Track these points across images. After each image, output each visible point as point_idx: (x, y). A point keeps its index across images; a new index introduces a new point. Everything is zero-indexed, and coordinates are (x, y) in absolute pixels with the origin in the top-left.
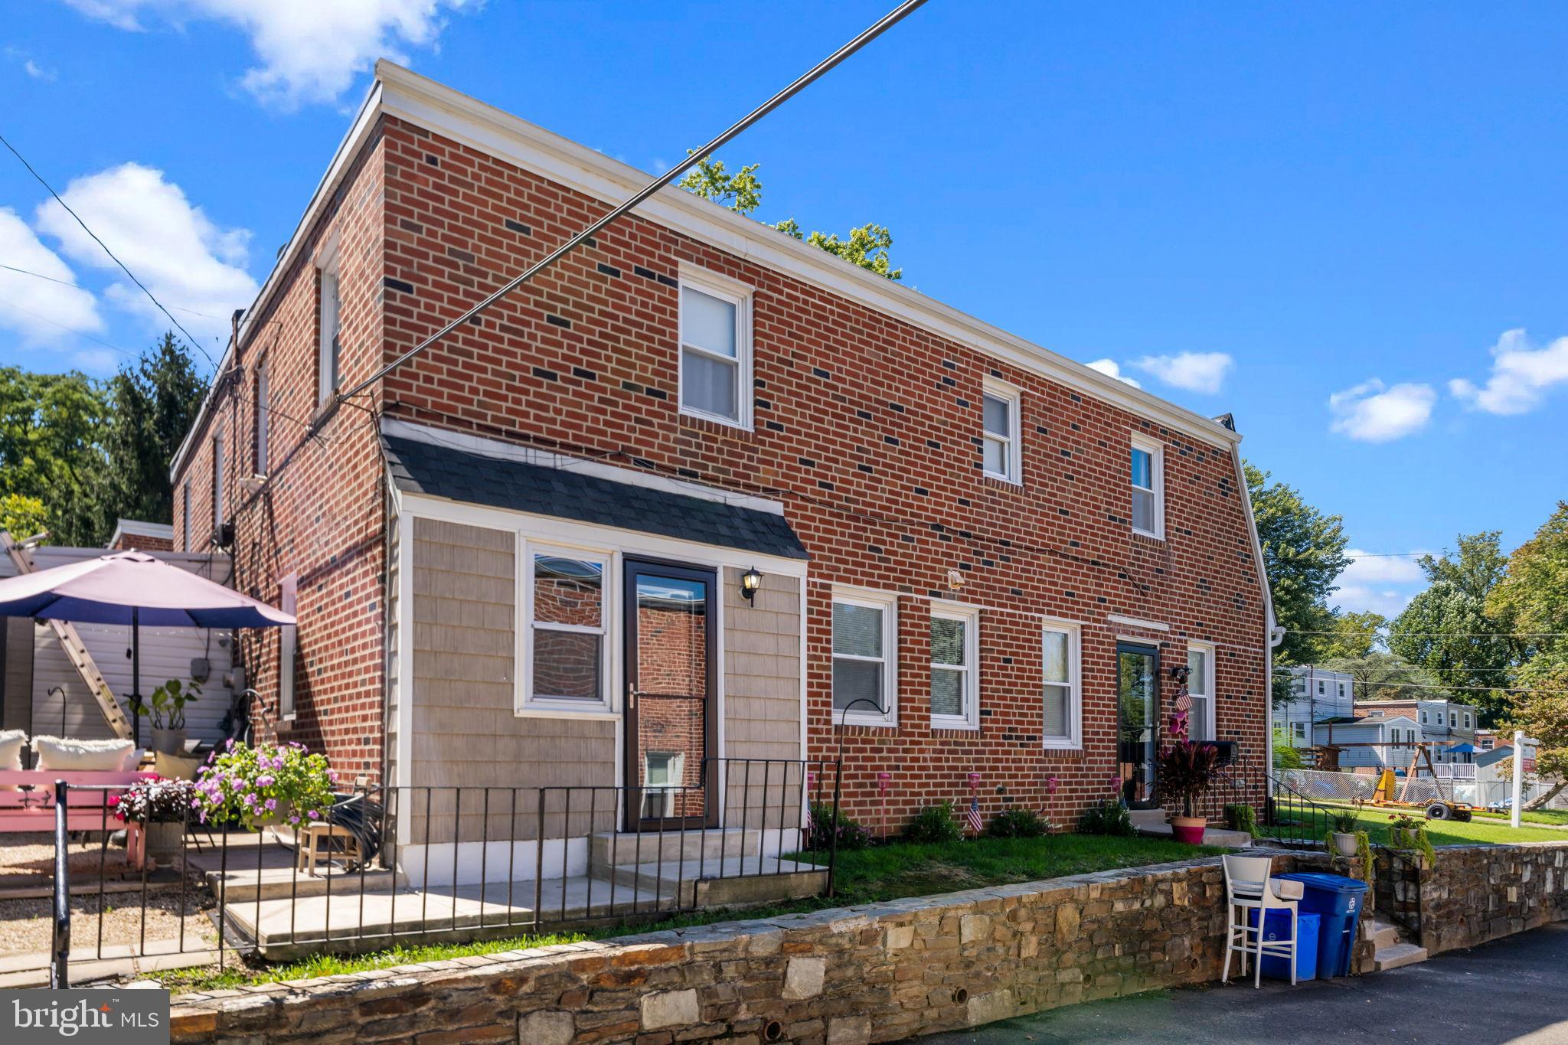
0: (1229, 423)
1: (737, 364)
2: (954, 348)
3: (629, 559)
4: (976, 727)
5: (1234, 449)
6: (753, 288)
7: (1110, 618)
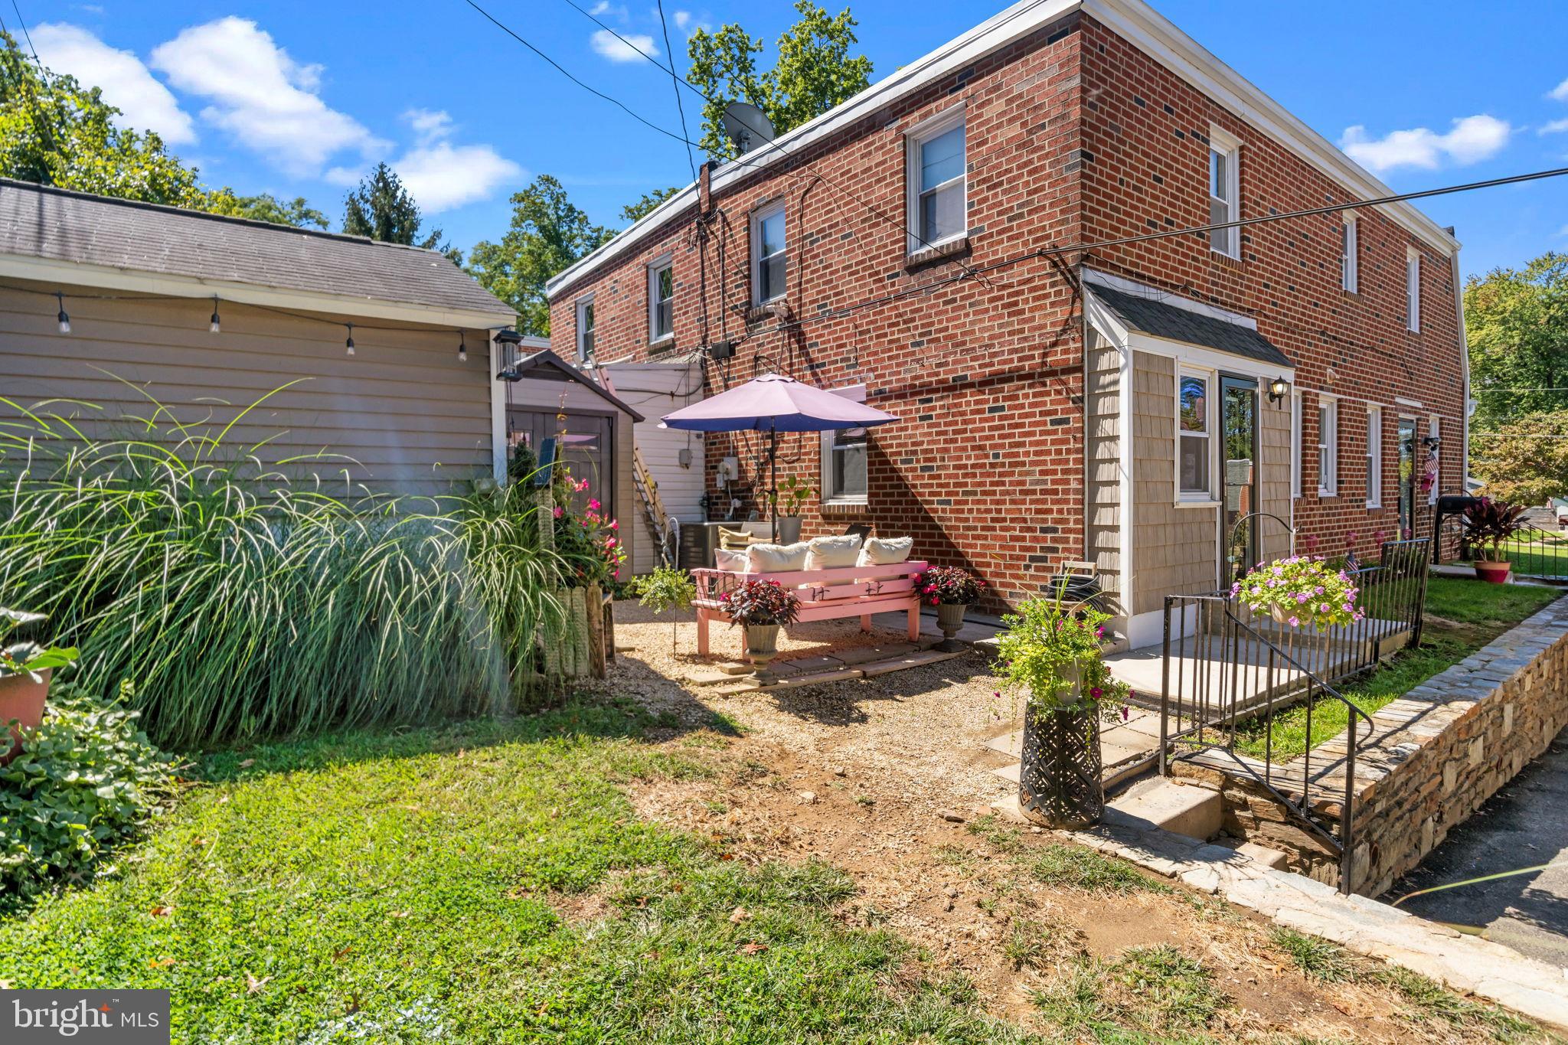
0: (1451, 232)
1: (1226, 207)
2: (1331, 184)
3: (1223, 375)
4: (1334, 494)
5: (1455, 257)
6: (1241, 142)
7: (1398, 400)
